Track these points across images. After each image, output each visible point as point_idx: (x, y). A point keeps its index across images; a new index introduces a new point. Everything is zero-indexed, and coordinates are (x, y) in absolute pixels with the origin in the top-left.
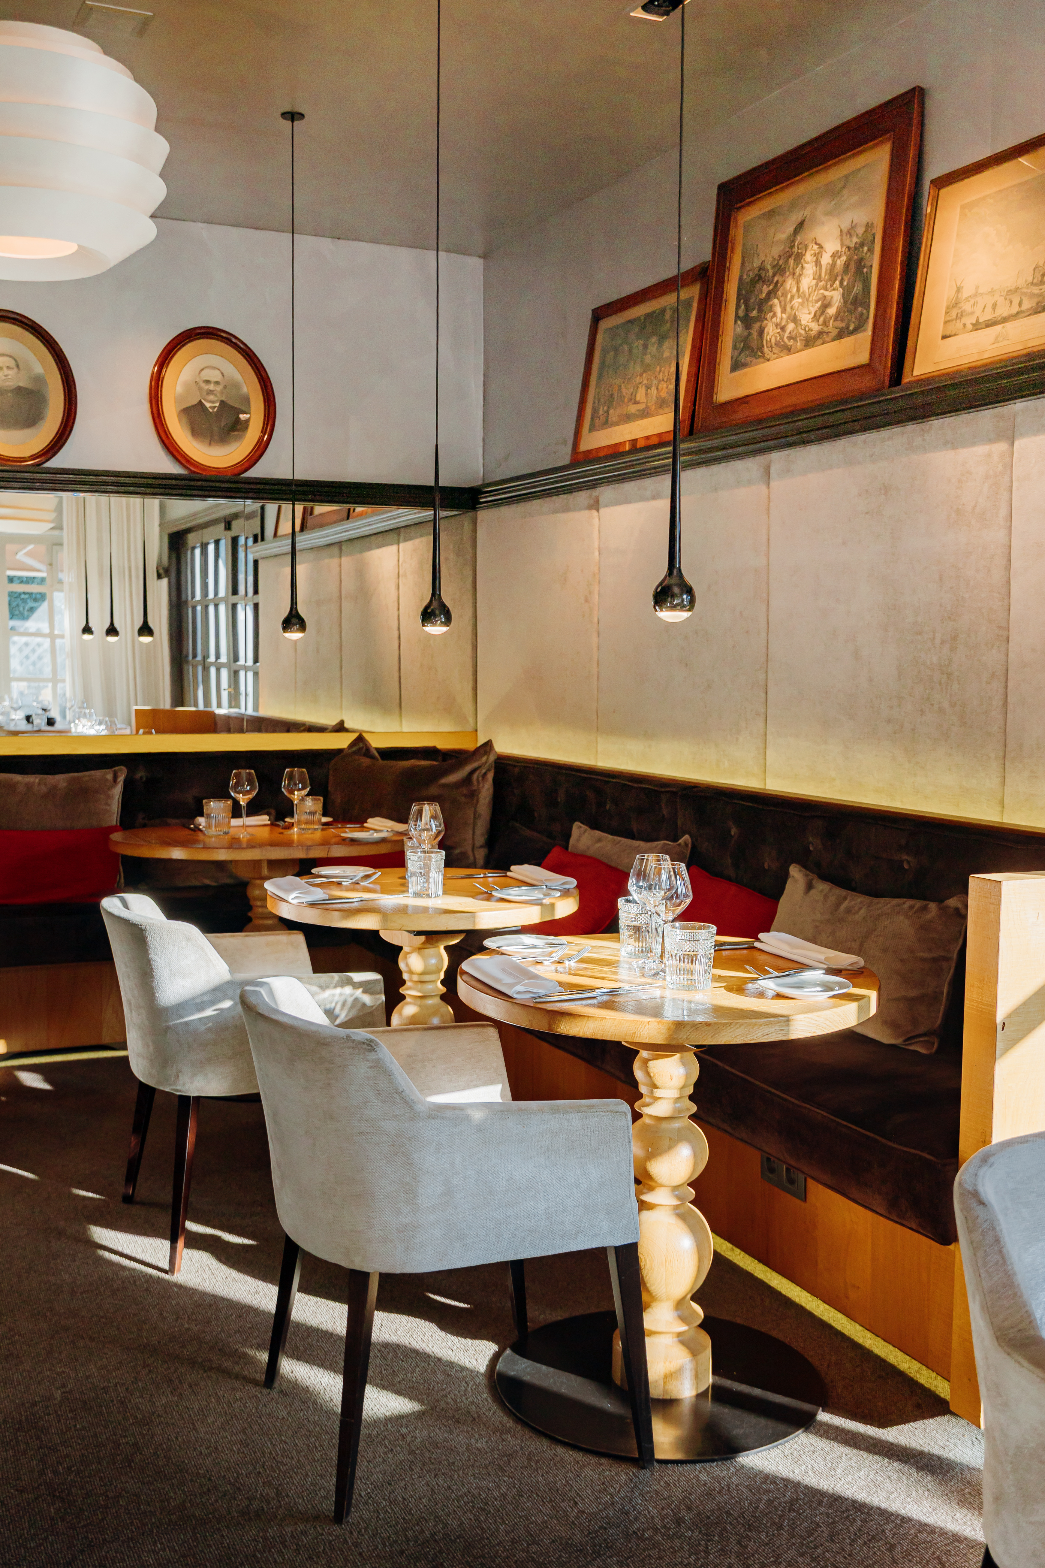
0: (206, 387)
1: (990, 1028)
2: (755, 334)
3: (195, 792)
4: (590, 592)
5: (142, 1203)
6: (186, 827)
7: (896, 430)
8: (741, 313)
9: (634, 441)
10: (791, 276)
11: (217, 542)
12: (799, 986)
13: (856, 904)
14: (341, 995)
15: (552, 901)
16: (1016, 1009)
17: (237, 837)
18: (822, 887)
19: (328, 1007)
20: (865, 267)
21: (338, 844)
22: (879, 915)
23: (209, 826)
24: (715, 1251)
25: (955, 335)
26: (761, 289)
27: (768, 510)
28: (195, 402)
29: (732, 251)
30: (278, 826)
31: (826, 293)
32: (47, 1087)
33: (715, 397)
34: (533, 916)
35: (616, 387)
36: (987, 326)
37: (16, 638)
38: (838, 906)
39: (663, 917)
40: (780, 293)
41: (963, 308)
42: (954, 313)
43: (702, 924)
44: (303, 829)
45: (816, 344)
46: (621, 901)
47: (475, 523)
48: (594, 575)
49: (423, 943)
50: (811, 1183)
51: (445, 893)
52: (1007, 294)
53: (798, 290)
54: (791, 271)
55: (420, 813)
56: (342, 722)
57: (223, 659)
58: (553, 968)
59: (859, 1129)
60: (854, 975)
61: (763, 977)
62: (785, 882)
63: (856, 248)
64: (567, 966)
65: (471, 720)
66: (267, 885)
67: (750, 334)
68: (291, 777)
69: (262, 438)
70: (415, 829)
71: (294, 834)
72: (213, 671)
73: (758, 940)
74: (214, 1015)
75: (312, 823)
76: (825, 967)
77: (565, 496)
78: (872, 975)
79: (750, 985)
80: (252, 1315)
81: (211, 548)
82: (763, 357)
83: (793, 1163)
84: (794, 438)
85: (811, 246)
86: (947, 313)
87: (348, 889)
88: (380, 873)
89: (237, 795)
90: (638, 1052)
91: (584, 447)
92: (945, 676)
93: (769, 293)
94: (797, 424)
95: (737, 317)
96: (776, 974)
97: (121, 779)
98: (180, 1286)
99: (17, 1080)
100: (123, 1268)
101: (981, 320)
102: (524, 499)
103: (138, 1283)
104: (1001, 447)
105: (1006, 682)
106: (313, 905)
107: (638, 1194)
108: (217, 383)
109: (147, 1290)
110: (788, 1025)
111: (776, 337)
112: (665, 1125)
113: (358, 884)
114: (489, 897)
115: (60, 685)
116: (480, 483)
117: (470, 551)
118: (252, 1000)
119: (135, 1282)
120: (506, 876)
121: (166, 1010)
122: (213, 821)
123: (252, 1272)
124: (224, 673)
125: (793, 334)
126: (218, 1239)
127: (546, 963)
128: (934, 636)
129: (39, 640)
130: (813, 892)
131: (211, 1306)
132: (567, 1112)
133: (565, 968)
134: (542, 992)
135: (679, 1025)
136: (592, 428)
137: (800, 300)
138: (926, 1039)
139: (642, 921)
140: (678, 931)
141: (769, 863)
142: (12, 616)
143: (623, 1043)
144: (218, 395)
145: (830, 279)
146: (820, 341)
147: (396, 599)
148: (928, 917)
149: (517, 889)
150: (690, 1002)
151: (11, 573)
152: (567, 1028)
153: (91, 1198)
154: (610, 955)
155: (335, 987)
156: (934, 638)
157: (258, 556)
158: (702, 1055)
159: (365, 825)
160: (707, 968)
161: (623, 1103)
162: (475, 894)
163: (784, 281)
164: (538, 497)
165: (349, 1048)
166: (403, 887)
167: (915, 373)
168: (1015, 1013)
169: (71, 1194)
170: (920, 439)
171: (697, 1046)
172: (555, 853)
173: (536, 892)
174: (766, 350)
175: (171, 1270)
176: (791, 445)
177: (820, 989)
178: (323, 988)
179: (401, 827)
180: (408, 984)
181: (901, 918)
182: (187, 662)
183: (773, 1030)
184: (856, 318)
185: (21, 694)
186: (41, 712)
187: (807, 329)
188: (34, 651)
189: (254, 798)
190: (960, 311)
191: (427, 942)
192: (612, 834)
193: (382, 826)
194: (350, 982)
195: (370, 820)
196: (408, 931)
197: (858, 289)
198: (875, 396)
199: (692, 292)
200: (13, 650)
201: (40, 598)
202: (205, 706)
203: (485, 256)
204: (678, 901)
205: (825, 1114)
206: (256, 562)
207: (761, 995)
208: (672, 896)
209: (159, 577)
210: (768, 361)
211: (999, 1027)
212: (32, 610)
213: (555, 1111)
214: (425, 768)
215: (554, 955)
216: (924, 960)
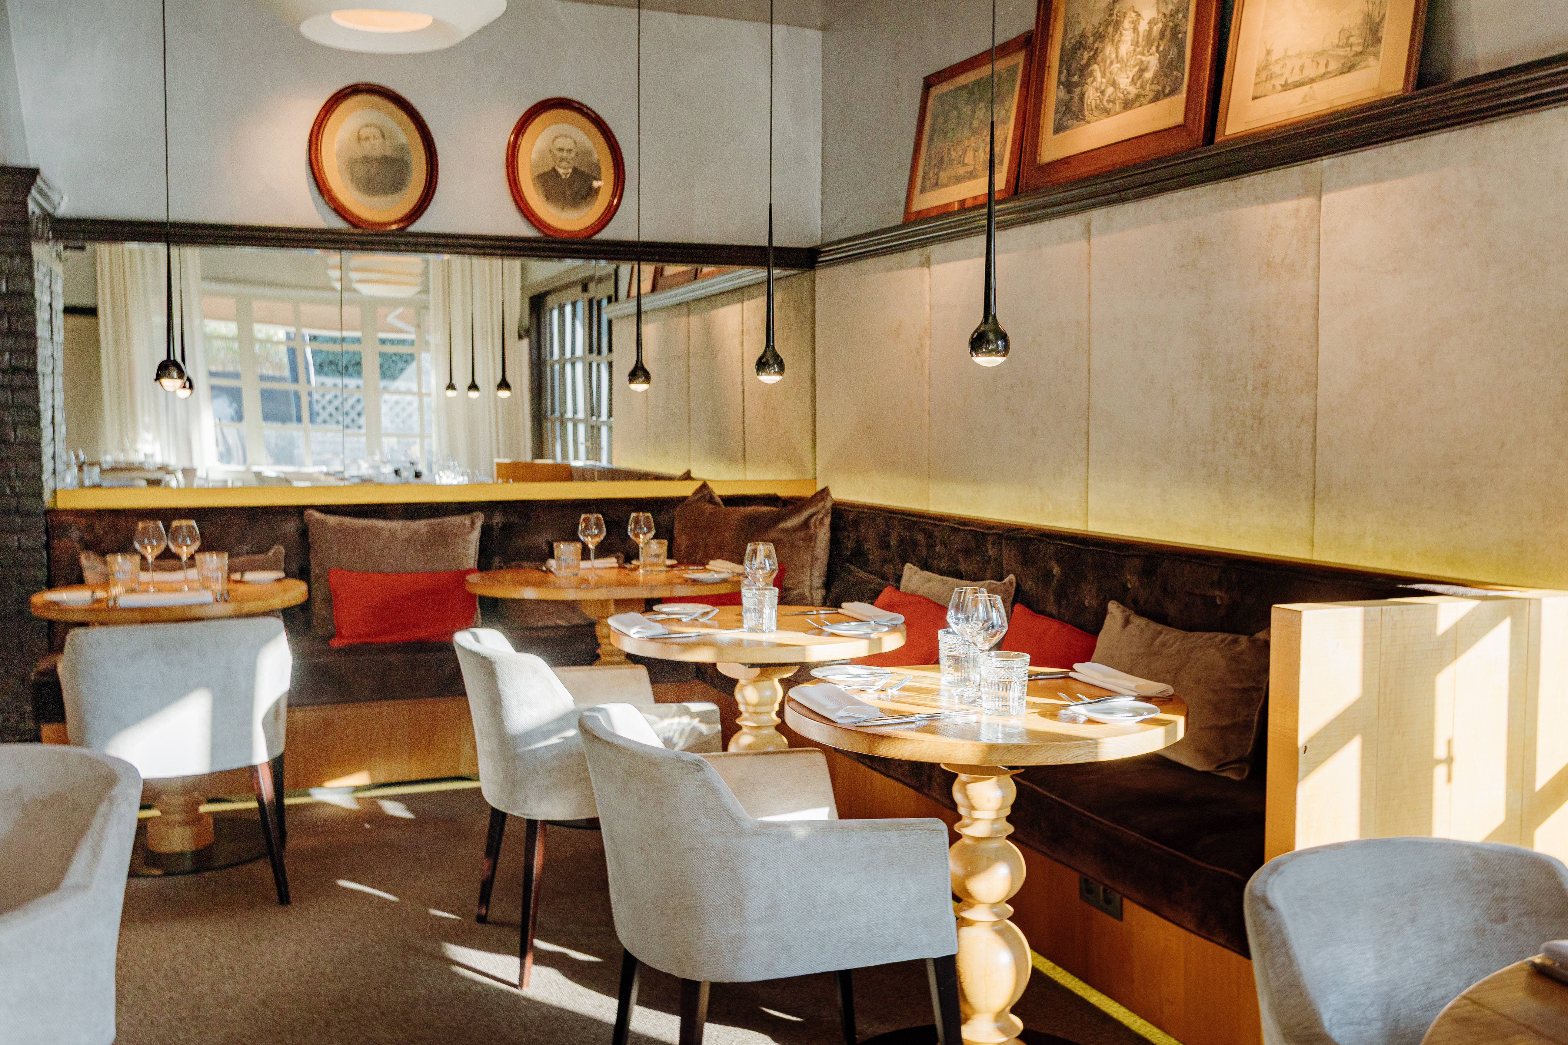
0: (559, 154)
1: (1292, 752)
2: (1076, 99)
3: (547, 536)
4: (922, 346)
5: (495, 923)
6: (538, 569)
7: (1210, 187)
8: (1063, 79)
9: (962, 202)
10: (1110, 43)
11: (574, 304)
12: (1110, 712)
13: (1170, 638)
14: (679, 724)
15: (880, 635)
16: (1318, 733)
17: (586, 578)
18: (1139, 622)
19: (667, 735)
20: (1179, 33)
21: (680, 584)
22: (1194, 648)
23: (560, 568)
24: (1033, 968)
25: (1265, 96)
26: (1082, 55)
27: (1089, 265)
28: (549, 168)
29: (1055, 20)
30: (625, 568)
31: (1144, 58)
32: (409, 815)
33: (1038, 158)
34: (862, 649)
35: (945, 150)
36: (1295, 87)
37: (386, 397)
38: (1154, 639)
39: (979, 647)
40: (1099, 59)
41: (1273, 70)
42: (1264, 75)
43: (1016, 653)
44: (647, 571)
45: (1134, 106)
46: (941, 633)
47: (813, 282)
48: (926, 329)
49: (758, 676)
50: (1127, 903)
51: (778, 628)
52: (1314, 57)
53: (1117, 56)
54: (1110, 38)
55: (755, 552)
56: (689, 472)
57: (581, 415)
58: (876, 695)
59: (1170, 850)
60: (1163, 701)
61: (1075, 703)
62: (1104, 618)
63: (1171, 16)
64: (890, 695)
65: (810, 468)
66: (611, 621)
67: (1071, 98)
68: (637, 521)
69: (611, 202)
70: (751, 568)
71: (639, 576)
72: (570, 426)
73: (1073, 670)
74: (560, 743)
75: (657, 565)
76: (1136, 694)
77: (899, 254)
78: (1181, 701)
79: (1063, 711)
80: (595, 1027)
81: (568, 309)
82: (1084, 120)
83: (1107, 882)
84: (1114, 195)
85: (1129, 14)
86: (1257, 75)
87: (687, 625)
88: (718, 610)
89: (586, 538)
90: (956, 776)
91: (916, 207)
92: (1257, 421)
93: (1089, 59)
94: (1115, 182)
95: (1060, 82)
96: (1088, 700)
97: (479, 524)
98: (528, 1000)
99: (379, 808)
100: (476, 983)
101: (1289, 81)
102: (859, 257)
103: (489, 997)
104: (1308, 202)
105: (1315, 426)
106: (652, 639)
107: (956, 911)
108: (569, 151)
109: (498, 1003)
110: (1096, 748)
111: (1096, 100)
112: (983, 845)
113: (697, 620)
114: (820, 632)
115: (426, 441)
116: (819, 243)
117: (810, 308)
118: (589, 724)
119: (486, 995)
120: (838, 613)
121: (514, 737)
122: (563, 564)
123: (597, 987)
124: (581, 428)
125: (1112, 98)
126: (564, 956)
127: (869, 691)
128: (1247, 383)
129: (409, 398)
130: (1129, 626)
131: (557, 1018)
132: (886, 830)
133: (887, 696)
134: (864, 717)
135: (992, 748)
136: (923, 191)
137: (1119, 65)
138: (1238, 766)
139: (960, 651)
140: (994, 659)
141: (1090, 601)
142: (384, 376)
143: (943, 766)
144: (571, 161)
145: (1147, 45)
146: (1138, 104)
147: (740, 354)
148: (1239, 649)
149: (846, 624)
150: (1004, 726)
151: (382, 335)
152: (885, 750)
153: (446, 918)
154: (931, 684)
155: (673, 717)
156: (1246, 385)
157: (611, 315)
158: (1018, 779)
159: (707, 567)
160: (1020, 694)
161: (939, 822)
162: (807, 630)
163: (1104, 48)
164: (873, 256)
165: (679, 768)
166: (739, 623)
167: (1227, 133)
168: (1316, 738)
169: (428, 914)
170: (1232, 195)
171: (1011, 768)
172: (887, 593)
173: (865, 627)
174: (1086, 113)
175: (520, 986)
176: (1110, 203)
177: (1131, 715)
178: (662, 717)
179: (738, 568)
180: (745, 715)
181: (1213, 650)
182: (546, 418)
183: (1082, 752)
184: (1171, 81)
185: (392, 450)
186: (408, 465)
187: (1125, 93)
188: (404, 409)
189: (602, 542)
190: (1269, 73)
191: (762, 674)
192: (941, 575)
193: (722, 568)
194: (687, 712)
195: (712, 562)
196: (743, 664)
197: (1173, 53)
198: (1190, 155)
199: (1019, 59)
200: (384, 409)
201: (408, 359)
202: (563, 458)
203: (824, 28)
204: (994, 631)
205: (1138, 836)
206: (610, 323)
207: (1073, 720)
208: (988, 628)
209: (520, 337)
210: (1089, 123)
211: (1301, 751)
212: (402, 370)
213: (875, 828)
214: (764, 514)
215: (876, 684)
216: (1235, 690)
